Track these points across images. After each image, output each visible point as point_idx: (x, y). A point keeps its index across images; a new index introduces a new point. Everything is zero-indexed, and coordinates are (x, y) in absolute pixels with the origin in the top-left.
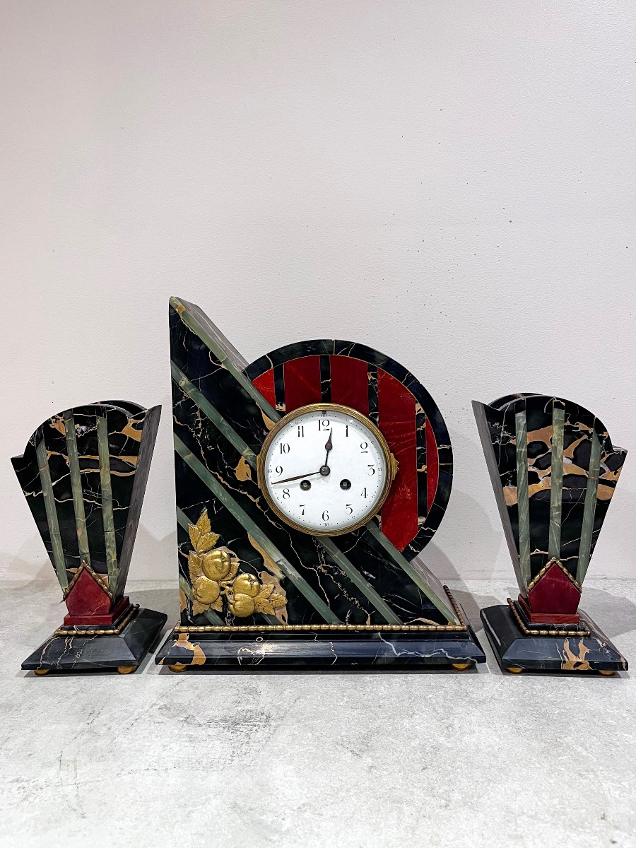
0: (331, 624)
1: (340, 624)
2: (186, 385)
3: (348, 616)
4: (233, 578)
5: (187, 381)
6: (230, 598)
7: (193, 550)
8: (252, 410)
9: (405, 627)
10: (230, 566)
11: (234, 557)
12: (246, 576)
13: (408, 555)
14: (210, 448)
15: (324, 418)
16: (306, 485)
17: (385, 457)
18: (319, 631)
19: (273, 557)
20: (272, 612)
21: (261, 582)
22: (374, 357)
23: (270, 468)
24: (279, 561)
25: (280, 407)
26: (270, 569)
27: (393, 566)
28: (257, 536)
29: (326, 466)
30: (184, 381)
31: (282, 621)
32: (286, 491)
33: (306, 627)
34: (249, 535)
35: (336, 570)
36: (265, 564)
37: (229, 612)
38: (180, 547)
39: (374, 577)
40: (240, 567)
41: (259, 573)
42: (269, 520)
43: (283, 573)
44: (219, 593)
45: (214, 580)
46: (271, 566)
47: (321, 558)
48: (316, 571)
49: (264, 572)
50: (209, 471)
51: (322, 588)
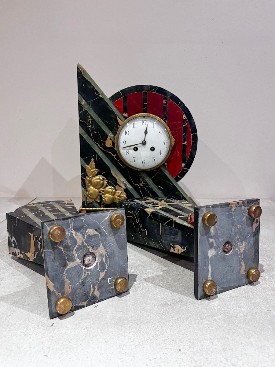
2: (84, 104)
5: (85, 102)
6: (103, 196)
8: (113, 116)
10: (103, 183)
11: (105, 179)
12: (110, 187)
13: (177, 179)
14: (95, 132)
15: (144, 119)
16: (136, 149)
17: (170, 137)
19: (121, 179)
21: (116, 190)
22: (166, 93)
23: (121, 141)
24: (124, 181)
25: (125, 115)
27: (171, 184)
28: (114, 171)
29: (144, 140)
30: (83, 102)
32: (127, 151)
34: (111, 170)
35: (147, 185)
36: (118, 183)
37: (102, 202)
38: (82, 175)
39: (163, 189)
40: (107, 183)
41: (115, 186)
42: (120, 164)
43: (125, 186)
44: (98, 194)
45: (97, 189)
46: (121, 184)
47: (141, 180)
48: (139, 186)
49: (117, 186)
50: (94, 142)
51: (141, 193)
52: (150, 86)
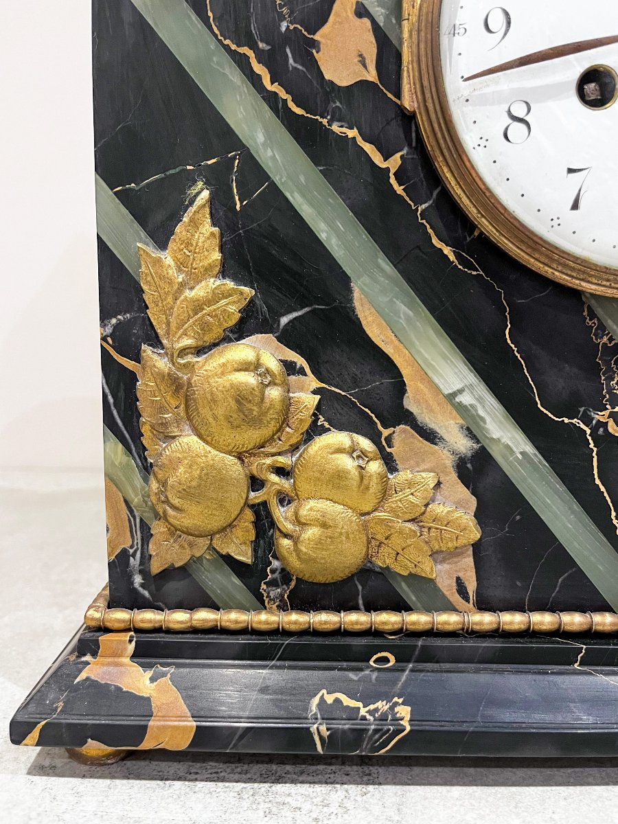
6: (281, 514)
7: (156, 342)
10: (287, 404)
11: (302, 372)
12: (341, 438)
18: (588, 635)
19: (438, 374)
20: (428, 568)
21: (390, 464)
24: (460, 391)
26: (424, 419)
28: (383, 299)
31: (456, 599)
32: (520, 111)
33: (544, 620)
34: (356, 294)
36: (410, 403)
37: (276, 564)
38: (109, 330)
40: (318, 407)
41: (386, 432)
42: (435, 241)
43: (470, 433)
44: (244, 496)
45: (230, 453)
46: (431, 411)
47: (608, 385)
48: (588, 431)
49: (404, 431)
50: (220, 41)
51: (603, 489)
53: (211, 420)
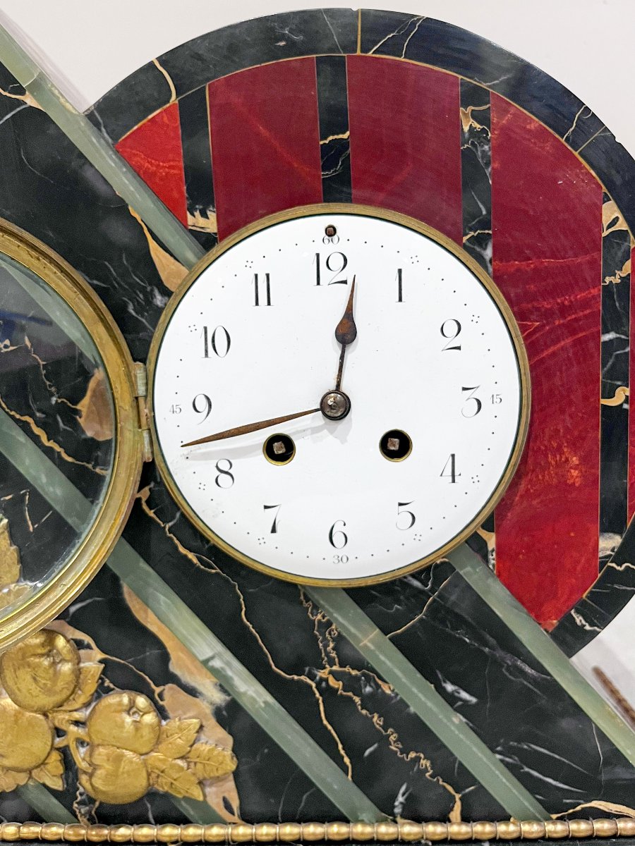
0: (357, 821)
1: (381, 821)
3: (401, 799)
4: (87, 705)
6: (80, 755)
8: (118, 232)
9: (556, 828)
10: (78, 673)
11: (89, 647)
12: (123, 698)
13: (569, 638)
16: (280, 449)
19: (194, 646)
20: (197, 794)
21: (162, 713)
22: (477, 57)
24: (212, 658)
25: (201, 221)
26: (187, 678)
27: (527, 669)
28: (148, 591)
29: (338, 390)
31: (224, 813)
32: (225, 466)
33: (288, 831)
34: (126, 590)
35: (369, 680)
36: (174, 668)
37: (81, 791)
39: (474, 700)
40: (104, 672)
41: (157, 690)
42: (182, 550)
43: (223, 689)
44: (50, 744)
45: (36, 712)
46: (191, 673)
47: (325, 650)
48: (314, 685)
49: (171, 689)
50: (7, 413)
51: (330, 727)
52: (365, 13)
53: (17, 691)
